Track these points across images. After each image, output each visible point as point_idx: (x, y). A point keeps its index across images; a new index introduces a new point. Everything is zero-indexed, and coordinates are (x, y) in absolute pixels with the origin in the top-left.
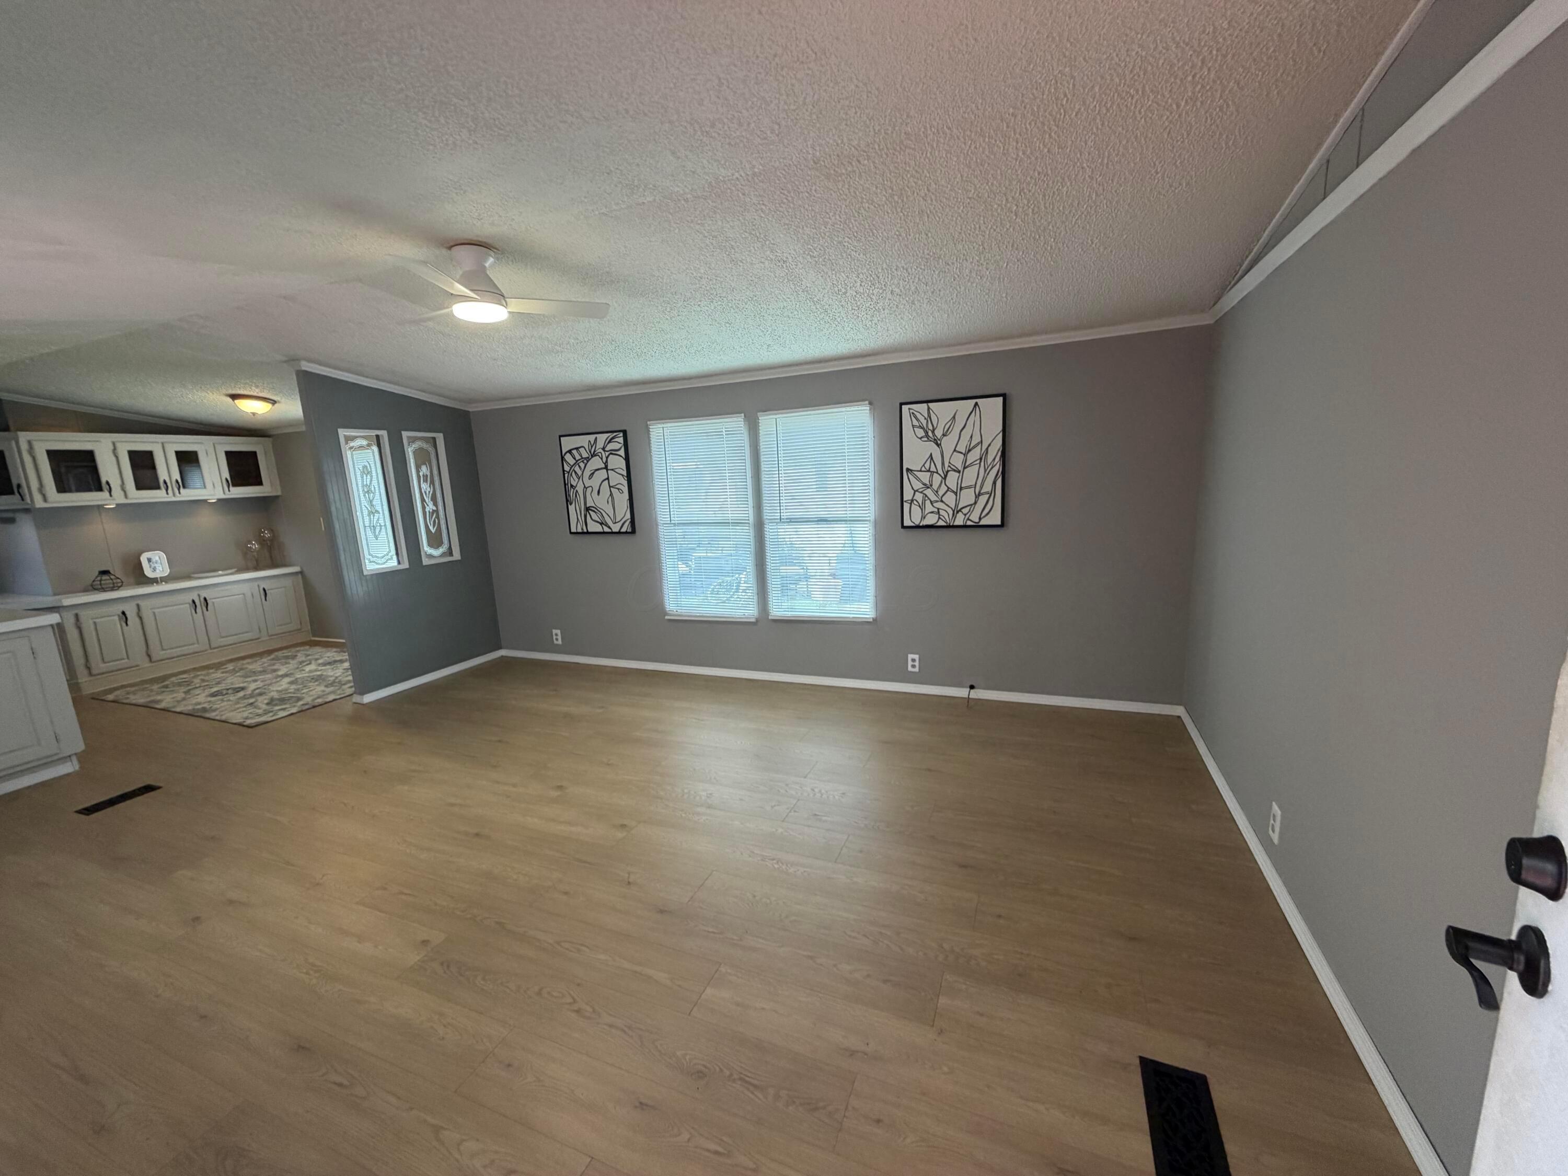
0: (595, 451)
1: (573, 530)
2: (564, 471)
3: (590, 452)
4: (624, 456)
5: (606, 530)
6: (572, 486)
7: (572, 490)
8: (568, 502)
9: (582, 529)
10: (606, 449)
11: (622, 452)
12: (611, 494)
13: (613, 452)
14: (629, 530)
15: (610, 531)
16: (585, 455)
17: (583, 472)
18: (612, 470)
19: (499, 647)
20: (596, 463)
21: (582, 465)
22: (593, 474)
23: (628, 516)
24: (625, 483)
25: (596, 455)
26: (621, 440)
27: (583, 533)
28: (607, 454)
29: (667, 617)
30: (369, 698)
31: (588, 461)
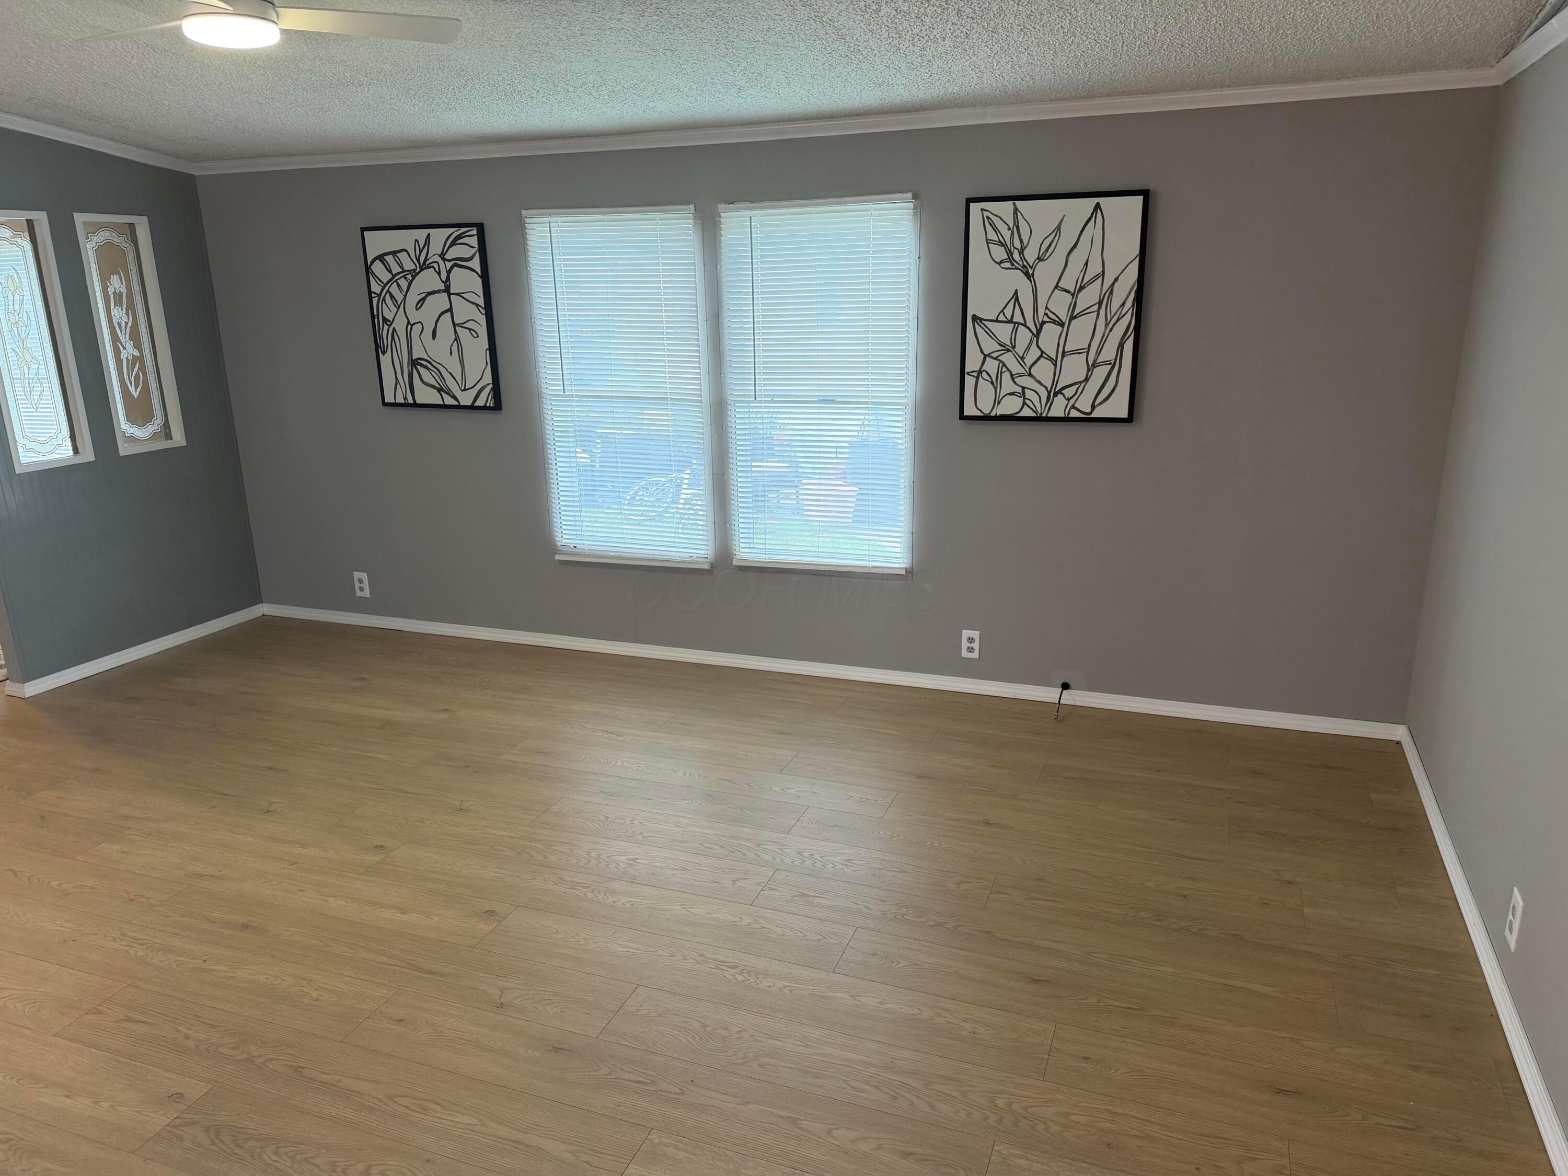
0: (426, 260)
1: (389, 399)
2: (370, 292)
3: (418, 261)
4: (479, 271)
5: (449, 401)
6: (385, 320)
7: (386, 327)
8: (379, 349)
9: (405, 399)
10: (447, 257)
11: (476, 264)
12: (457, 339)
13: (459, 263)
14: (490, 404)
15: (456, 403)
16: (408, 265)
17: (405, 296)
18: (458, 294)
19: (258, 600)
20: (428, 280)
21: (404, 284)
22: (423, 299)
23: (488, 378)
24: (482, 319)
25: (428, 267)
26: (474, 241)
27: (406, 405)
28: (449, 265)
29: (558, 557)
30: (34, 688)
31: (414, 278)
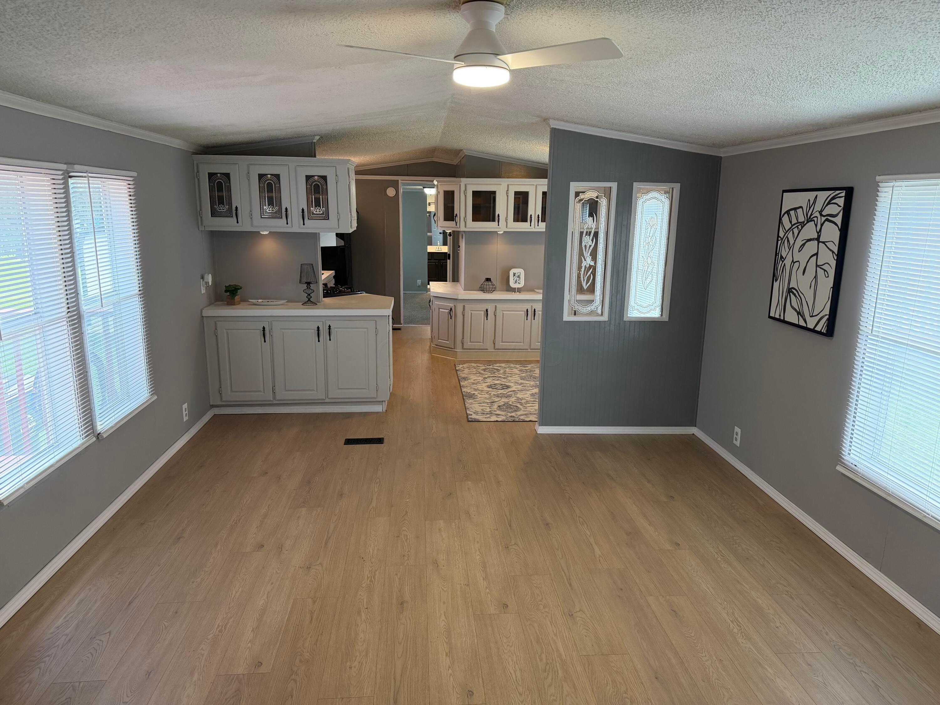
0: (811, 215)
1: (772, 314)
2: (778, 236)
3: (807, 215)
4: (840, 225)
5: (802, 323)
6: (782, 257)
7: (781, 262)
8: (775, 278)
9: (780, 316)
10: (824, 213)
11: (838, 220)
12: (816, 277)
13: (829, 218)
14: (824, 331)
15: (804, 325)
16: (801, 219)
17: (795, 241)
18: (824, 243)
20: (810, 231)
21: (796, 231)
22: (804, 245)
23: (827, 311)
24: (833, 263)
25: (811, 221)
26: (841, 202)
27: (778, 320)
28: (823, 219)
29: (839, 468)
30: (543, 430)
31: (802, 227)
